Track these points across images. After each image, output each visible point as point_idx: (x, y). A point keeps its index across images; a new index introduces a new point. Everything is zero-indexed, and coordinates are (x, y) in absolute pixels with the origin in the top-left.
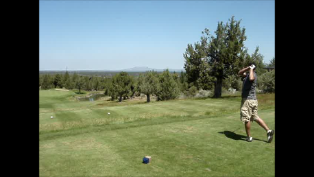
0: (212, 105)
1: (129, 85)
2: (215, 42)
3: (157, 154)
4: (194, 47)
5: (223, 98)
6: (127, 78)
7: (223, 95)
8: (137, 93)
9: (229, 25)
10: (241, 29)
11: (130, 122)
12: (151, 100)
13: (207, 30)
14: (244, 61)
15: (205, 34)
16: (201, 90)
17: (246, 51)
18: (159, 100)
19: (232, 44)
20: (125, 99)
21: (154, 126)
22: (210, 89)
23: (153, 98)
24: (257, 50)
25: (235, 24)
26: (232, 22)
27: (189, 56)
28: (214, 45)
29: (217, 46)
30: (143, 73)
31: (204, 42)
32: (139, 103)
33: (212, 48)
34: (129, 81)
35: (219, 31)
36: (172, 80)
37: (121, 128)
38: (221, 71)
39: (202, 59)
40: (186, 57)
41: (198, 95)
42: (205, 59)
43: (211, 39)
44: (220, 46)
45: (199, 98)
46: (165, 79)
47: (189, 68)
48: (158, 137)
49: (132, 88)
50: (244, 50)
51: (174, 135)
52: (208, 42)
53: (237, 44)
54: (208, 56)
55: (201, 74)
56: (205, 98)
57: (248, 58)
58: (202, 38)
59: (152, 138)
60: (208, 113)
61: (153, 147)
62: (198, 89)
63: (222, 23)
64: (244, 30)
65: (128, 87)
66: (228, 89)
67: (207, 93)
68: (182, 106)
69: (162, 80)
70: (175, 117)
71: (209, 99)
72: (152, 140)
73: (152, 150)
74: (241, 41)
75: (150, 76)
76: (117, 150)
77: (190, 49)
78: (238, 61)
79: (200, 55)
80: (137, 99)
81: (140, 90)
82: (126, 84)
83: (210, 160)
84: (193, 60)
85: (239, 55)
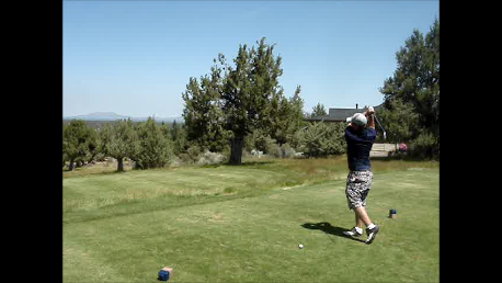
0: (229, 176)
1: (87, 143)
2: (233, 76)
3: (179, 262)
4: (199, 82)
5: (244, 164)
6: (84, 131)
7: (244, 160)
8: (100, 155)
9: (256, 50)
10: (275, 59)
11: (109, 206)
12: (125, 168)
13: (221, 57)
14: (279, 108)
15: (218, 63)
16: (208, 153)
17: (280, 93)
18: (137, 167)
19: (261, 80)
20: (78, 165)
21: (155, 213)
22: (220, 151)
23: (128, 164)
24: (298, 92)
25: (265, 49)
26: (262, 47)
27: (191, 97)
28: (231, 80)
29: (237, 83)
30: (112, 122)
31: (216, 75)
32: (104, 173)
33: (228, 86)
34: (86, 136)
35: (241, 59)
36: (160, 136)
37: (99, 218)
38: (241, 122)
39: (212, 103)
40: (186, 99)
41: (202, 160)
42: (217, 103)
43: (228, 72)
44: (240, 83)
45: (206, 166)
46: (149, 133)
47: (190, 116)
48: (169, 233)
49: (92, 147)
50: (278, 90)
51: (196, 228)
52: (222, 75)
53: (267, 80)
54: (222, 97)
55: (210, 127)
56: (215, 165)
57: (284, 102)
58: (213, 69)
59: (159, 234)
60: (229, 190)
61: (167, 251)
62: (202, 151)
63: (245, 47)
64: (279, 60)
65: (84, 146)
66: (249, 150)
67: (217, 157)
68: (181, 179)
69: (144, 135)
70: (182, 197)
71: (222, 167)
72: (161, 239)
73: (167, 255)
74: (274, 77)
75: (123, 129)
76: (105, 259)
77: (192, 85)
78: (268, 108)
79: (209, 96)
80: (99, 166)
81: (106, 152)
82: (82, 140)
83: (270, 269)
84: (198, 103)
85: (270, 97)
